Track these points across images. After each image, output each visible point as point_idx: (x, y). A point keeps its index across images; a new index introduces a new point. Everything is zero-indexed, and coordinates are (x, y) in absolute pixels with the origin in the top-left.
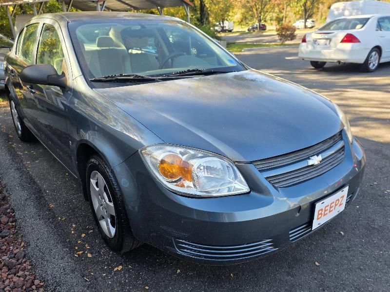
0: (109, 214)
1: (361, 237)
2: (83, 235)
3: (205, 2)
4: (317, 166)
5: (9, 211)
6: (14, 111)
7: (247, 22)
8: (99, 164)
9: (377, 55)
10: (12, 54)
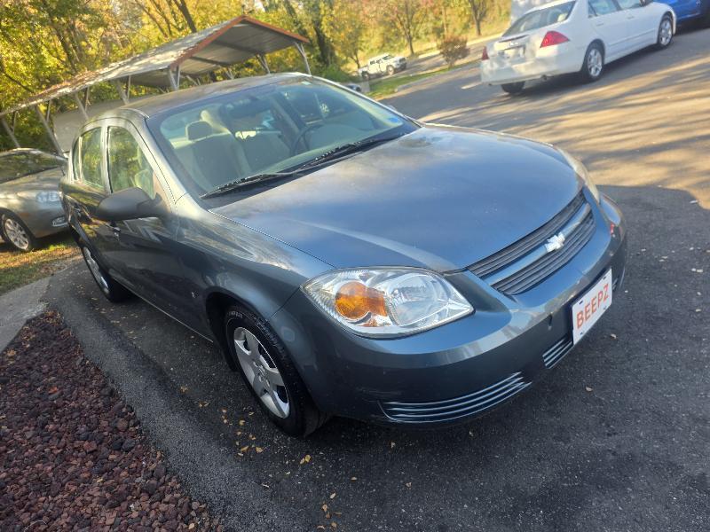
0: (274, 385)
1: (643, 335)
2: (242, 422)
3: (324, 31)
4: (560, 250)
5: (124, 410)
6: (92, 261)
7: (392, 44)
8: (244, 317)
9: (598, 54)
10: (70, 180)
